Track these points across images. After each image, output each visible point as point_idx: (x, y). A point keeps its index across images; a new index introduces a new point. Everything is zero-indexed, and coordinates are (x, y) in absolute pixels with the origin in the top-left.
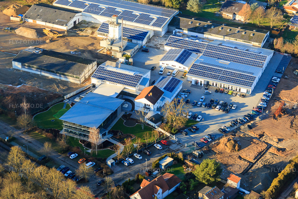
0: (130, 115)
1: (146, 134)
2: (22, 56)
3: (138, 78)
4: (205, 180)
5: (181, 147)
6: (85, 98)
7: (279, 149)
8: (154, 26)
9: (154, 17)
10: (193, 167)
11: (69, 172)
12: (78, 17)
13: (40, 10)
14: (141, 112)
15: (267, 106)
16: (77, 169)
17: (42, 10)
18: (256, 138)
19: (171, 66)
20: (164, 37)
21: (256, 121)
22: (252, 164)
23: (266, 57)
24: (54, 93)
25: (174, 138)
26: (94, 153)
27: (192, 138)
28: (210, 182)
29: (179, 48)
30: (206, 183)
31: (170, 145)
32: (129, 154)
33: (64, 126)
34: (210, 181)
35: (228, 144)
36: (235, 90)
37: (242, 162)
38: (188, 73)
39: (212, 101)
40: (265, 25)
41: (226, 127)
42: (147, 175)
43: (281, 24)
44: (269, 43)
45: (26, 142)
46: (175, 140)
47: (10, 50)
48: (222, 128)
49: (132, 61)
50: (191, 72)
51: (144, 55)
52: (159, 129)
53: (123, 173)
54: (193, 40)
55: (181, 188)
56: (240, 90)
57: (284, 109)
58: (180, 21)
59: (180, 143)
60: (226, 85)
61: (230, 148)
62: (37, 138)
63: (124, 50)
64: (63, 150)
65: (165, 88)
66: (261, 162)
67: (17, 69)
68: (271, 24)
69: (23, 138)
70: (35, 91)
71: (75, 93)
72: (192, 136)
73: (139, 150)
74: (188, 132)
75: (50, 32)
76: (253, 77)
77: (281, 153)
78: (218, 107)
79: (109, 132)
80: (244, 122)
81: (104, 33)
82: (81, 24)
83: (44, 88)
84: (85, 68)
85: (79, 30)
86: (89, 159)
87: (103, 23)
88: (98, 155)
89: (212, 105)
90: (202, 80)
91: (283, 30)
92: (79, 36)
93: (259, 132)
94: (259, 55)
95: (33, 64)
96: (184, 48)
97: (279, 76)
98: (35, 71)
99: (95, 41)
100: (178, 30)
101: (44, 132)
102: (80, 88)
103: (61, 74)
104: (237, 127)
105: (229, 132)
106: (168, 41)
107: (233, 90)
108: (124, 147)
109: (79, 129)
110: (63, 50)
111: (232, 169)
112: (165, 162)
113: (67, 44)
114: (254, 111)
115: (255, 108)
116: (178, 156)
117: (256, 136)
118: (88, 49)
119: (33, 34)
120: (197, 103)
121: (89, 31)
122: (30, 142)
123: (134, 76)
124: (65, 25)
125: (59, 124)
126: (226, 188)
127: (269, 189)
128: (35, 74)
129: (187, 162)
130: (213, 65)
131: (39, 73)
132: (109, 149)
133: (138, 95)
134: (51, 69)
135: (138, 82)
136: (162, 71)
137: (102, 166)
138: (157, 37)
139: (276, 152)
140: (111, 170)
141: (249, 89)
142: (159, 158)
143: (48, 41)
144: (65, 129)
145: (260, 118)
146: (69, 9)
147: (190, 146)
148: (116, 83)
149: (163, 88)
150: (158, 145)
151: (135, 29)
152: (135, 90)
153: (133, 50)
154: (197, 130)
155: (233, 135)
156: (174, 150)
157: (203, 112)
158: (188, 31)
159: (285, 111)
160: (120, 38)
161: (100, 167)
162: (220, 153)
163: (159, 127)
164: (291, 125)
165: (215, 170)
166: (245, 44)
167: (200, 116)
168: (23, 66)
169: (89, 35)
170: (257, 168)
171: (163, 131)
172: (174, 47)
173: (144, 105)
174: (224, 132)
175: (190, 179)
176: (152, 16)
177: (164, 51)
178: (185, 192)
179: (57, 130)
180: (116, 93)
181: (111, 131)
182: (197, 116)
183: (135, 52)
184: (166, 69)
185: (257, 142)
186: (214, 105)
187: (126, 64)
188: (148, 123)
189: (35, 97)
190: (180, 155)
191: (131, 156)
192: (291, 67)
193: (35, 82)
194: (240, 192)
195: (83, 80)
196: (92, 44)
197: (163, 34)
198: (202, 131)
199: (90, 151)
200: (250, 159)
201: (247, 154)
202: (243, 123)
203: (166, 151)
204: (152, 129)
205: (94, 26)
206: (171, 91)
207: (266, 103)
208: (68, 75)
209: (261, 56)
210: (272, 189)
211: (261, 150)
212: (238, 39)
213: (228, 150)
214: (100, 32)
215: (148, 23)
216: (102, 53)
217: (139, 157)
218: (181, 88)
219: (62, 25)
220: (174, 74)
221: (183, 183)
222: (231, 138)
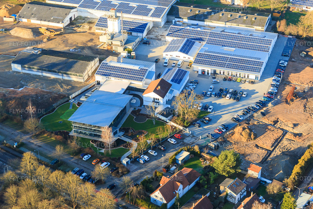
0: (140, 110)
1: (160, 129)
2: (21, 57)
3: (144, 72)
4: (225, 172)
5: (196, 139)
6: (91, 96)
7: (295, 135)
8: (153, 16)
9: (152, 8)
10: (211, 159)
11: (84, 174)
12: (73, 13)
13: (34, 8)
14: (151, 107)
15: (278, 91)
16: (92, 171)
17: (35, 8)
18: (271, 124)
19: (175, 57)
20: (164, 27)
21: (268, 107)
22: (270, 153)
23: (271, 40)
24: (58, 93)
25: (187, 131)
26: (108, 153)
27: (206, 129)
28: (231, 174)
29: (181, 37)
30: (227, 176)
31: (184, 138)
32: (144, 151)
33: (73, 127)
34: (230, 172)
35: (243, 133)
36: (243, 77)
37: (260, 151)
38: (194, 63)
39: (221, 90)
40: (265, 8)
41: (239, 116)
42: (164, 171)
43: (281, 5)
44: (272, 26)
45: (35, 147)
46: (189, 133)
47: (7, 52)
48: (235, 117)
49: (134, 54)
50: (197, 62)
51: (146, 47)
52: (171, 123)
53: (139, 171)
54: (194, 28)
55: (201, 182)
56: (248, 76)
57: (296, 92)
58: (178, 10)
59: (194, 136)
60: (234, 72)
61: (246, 137)
62: (46, 142)
63: (125, 44)
64: (75, 152)
65: (172, 81)
66: (279, 149)
67: (17, 72)
68: (272, 7)
69: (32, 143)
70: (39, 93)
71: (80, 92)
72: (206, 127)
73: (153, 146)
74: (201, 123)
75: (46, 30)
76: (261, 62)
77: (298, 138)
78: (228, 96)
79: (120, 130)
80: (257, 109)
81: (102, 28)
82: (77, 20)
83: (47, 89)
84: (87, 65)
85: (76, 26)
86: (103, 159)
87: (100, 18)
88: (112, 154)
89: (222, 94)
90: (209, 69)
91: (285, 12)
92: (77, 32)
93: (273, 119)
94: (264, 40)
95: (34, 65)
96: (186, 38)
97: (286, 60)
98: (36, 72)
99: (93, 37)
100: (177, 19)
101: (53, 135)
102: (84, 86)
103: (63, 74)
104: (250, 115)
105: (242, 120)
106: (169, 31)
107: (241, 77)
108: (137, 145)
109: (89, 129)
110: (62, 48)
111: (251, 159)
112: (181, 156)
113: (65, 42)
114: (266, 97)
115: (266, 94)
116: (194, 149)
117: (270, 123)
118: (87, 45)
119: (29, 34)
120: (206, 93)
121: (86, 27)
122: (40, 146)
123: (140, 70)
124: (61, 22)
125: (68, 126)
126: (247, 179)
127: (291, 176)
128: (36, 75)
129: (204, 155)
130: (218, 53)
131: (40, 74)
132: (122, 147)
133: (145, 90)
134: (53, 68)
135: (144, 76)
136: (166, 63)
137: (117, 166)
138: (157, 28)
139: (292, 138)
140: (127, 169)
141: (258, 75)
142: (175, 152)
143: (45, 40)
144: (74, 130)
145: (272, 103)
146: (63, 6)
147: (205, 138)
148: (121, 79)
149: (170, 80)
150: (172, 139)
151: (134, 21)
152: (142, 84)
153: (134, 43)
154: (210, 121)
155: (247, 124)
156: (189, 143)
157: (213, 102)
158: (188, 19)
159: (296, 95)
160: (120, 32)
161: (115, 167)
162: (236, 143)
163: (171, 121)
164: (305, 108)
165: (234, 162)
166: (247, 29)
167: (211, 107)
168: (23, 67)
169: (87, 31)
170: (275, 155)
171: (175, 125)
172: (176, 37)
173: (153, 99)
174: (237, 121)
175: (209, 173)
176: (150, 6)
177: (166, 41)
178: (206, 186)
179: (67, 132)
180: (123, 89)
181: (122, 129)
182: (208, 107)
183: (136, 45)
184: (171, 60)
185: (272, 129)
186: (224, 94)
187: (128, 58)
188: (158, 118)
189: (39, 99)
190: (196, 148)
191: (146, 153)
192: (296, 49)
193: (38, 84)
194: (262, 182)
195: (86, 77)
196: (92, 40)
197: (163, 24)
198: (215, 122)
199: (103, 151)
200: (267, 147)
201: (264, 142)
202: (255, 110)
203: (180, 145)
204: (163, 123)
205: (90, 21)
206: (179, 83)
207: (277, 87)
208: (70, 73)
209: (266, 40)
210: (295, 176)
211: (277, 136)
212: (240, 25)
213: (244, 139)
214: (98, 27)
215: (146, 14)
216: (102, 48)
217: (154, 153)
218: (188, 78)
219: (58, 22)
220: (179, 65)
221: (203, 176)
222: (246, 127)
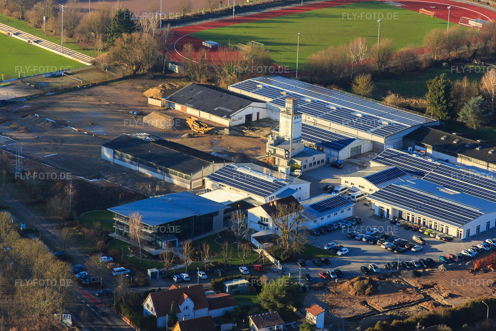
3: (278, 186)
7: (438, 305)
8: (375, 133)
12: (256, 110)
13: (198, 91)
15: (476, 256)
17: (201, 92)
19: (358, 187)
21: (435, 269)
22: (375, 313)
25: (278, 265)
33: (116, 224)
35: (356, 283)
36: (440, 230)
37: (362, 308)
39: (385, 236)
41: (375, 266)
48: (369, 267)
50: (378, 194)
56: (447, 230)
58: (428, 134)
60: (426, 219)
61: (357, 289)
63: (292, 157)
65: (313, 206)
67: (107, 161)
69: (50, 232)
72: (312, 269)
75: (195, 122)
76: (478, 213)
82: (258, 122)
83: (131, 186)
85: (250, 128)
88: (144, 264)
92: (244, 136)
93: (428, 282)
98: (130, 163)
99: (263, 146)
100: (417, 148)
103: (163, 171)
104: (396, 271)
105: (376, 273)
106: (381, 155)
111: (337, 312)
112: (232, 283)
113: (214, 143)
114: (445, 257)
117: (418, 286)
118: (244, 153)
121: (265, 132)
123: (274, 183)
124: (226, 117)
128: (130, 170)
134: (150, 161)
135: (274, 192)
136: (336, 191)
138: (375, 153)
139: (430, 307)
141: (461, 230)
143: (185, 135)
145: (446, 266)
148: (238, 189)
149: (309, 205)
153: (308, 158)
154: (325, 263)
162: (337, 293)
169: (261, 136)
172: (386, 164)
173: (260, 220)
174: (367, 271)
180: (229, 201)
184: (349, 191)
185: (411, 292)
191: (193, 274)
193: (121, 178)
195: (197, 184)
196: (257, 149)
198: (333, 267)
200: (378, 307)
201: (380, 301)
202: (409, 267)
207: (479, 252)
208: (175, 172)
211: (408, 300)
213: (352, 293)
215: (366, 128)
219: (221, 116)
220: (353, 197)
